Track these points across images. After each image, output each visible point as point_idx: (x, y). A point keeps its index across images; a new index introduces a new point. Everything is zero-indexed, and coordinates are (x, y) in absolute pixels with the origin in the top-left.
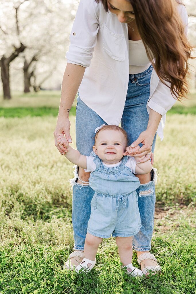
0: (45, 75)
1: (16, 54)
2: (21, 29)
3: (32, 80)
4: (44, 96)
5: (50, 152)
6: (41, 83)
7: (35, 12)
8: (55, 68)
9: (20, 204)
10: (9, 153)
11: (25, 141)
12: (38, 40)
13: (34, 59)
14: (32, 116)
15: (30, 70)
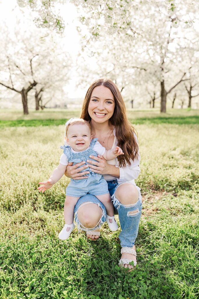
0: (47, 100)
1: (31, 87)
2: (34, 72)
3: (40, 102)
4: (49, 112)
5: (58, 152)
6: (45, 104)
7: (42, 63)
8: (53, 96)
9: (42, 196)
10: (31, 154)
11: (41, 144)
12: (44, 79)
13: (42, 90)
14: (43, 125)
15: (39, 97)
